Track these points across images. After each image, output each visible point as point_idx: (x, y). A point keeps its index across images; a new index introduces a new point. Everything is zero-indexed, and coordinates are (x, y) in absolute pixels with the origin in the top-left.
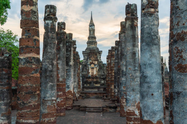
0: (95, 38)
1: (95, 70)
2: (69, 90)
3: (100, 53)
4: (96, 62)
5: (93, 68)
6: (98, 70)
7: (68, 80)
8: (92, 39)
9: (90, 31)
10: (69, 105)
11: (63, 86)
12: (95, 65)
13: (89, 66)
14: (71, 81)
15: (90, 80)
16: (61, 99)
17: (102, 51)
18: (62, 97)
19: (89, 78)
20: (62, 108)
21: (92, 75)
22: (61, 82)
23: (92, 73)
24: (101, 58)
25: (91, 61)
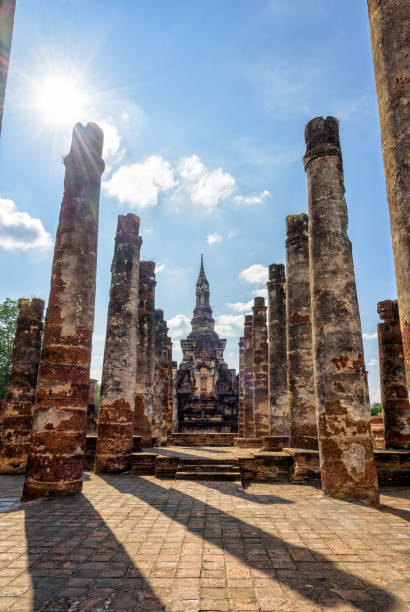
0: (209, 311)
1: (210, 380)
2: (119, 397)
3: (220, 344)
4: (213, 364)
5: (204, 378)
6: (217, 383)
7: (117, 364)
8: (203, 314)
9: (199, 295)
10: (118, 452)
11: (76, 359)
12: (209, 369)
13: (195, 373)
14: (129, 365)
15: (199, 406)
16: (60, 414)
17: (225, 340)
18: (69, 407)
19: (196, 401)
20: (66, 455)
21: (203, 395)
22: (67, 343)
23: (202, 389)
24: (224, 357)
25: (199, 360)
